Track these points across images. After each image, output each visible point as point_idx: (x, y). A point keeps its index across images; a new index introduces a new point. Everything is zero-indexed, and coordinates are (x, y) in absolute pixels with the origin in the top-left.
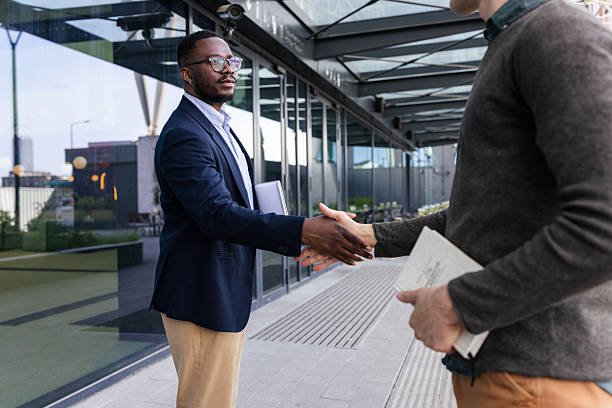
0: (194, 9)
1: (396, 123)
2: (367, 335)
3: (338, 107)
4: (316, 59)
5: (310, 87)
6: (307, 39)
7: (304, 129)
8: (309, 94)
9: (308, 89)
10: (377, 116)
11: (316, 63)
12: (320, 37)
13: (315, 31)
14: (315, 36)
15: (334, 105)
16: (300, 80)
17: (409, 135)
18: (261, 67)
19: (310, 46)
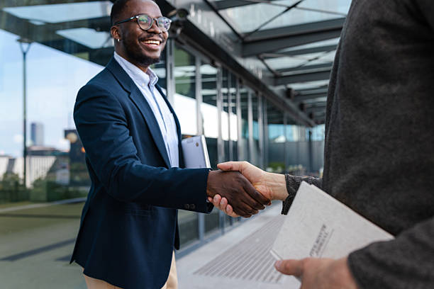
1: (302, 107)
3: (260, 94)
4: (243, 56)
5: (239, 79)
6: (236, 42)
7: (235, 112)
8: (238, 85)
9: (238, 81)
10: (289, 102)
11: (243, 60)
12: (246, 40)
13: (243, 36)
14: (242, 39)
15: (257, 93)
17: (311, 116)
18: (203, 63)
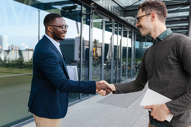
0: (84, 4)
2: (132, 104)
3: (133, 31)
4: (124, 17)
5: (123, 25)
6: (122, 11)
9: (122, 26)
11: (125, 18)
12: (126, 10)
13: (125, 8)
14: (125, 9)
15: (132, 30)
16: (119, 23)
19: (123, 13)
